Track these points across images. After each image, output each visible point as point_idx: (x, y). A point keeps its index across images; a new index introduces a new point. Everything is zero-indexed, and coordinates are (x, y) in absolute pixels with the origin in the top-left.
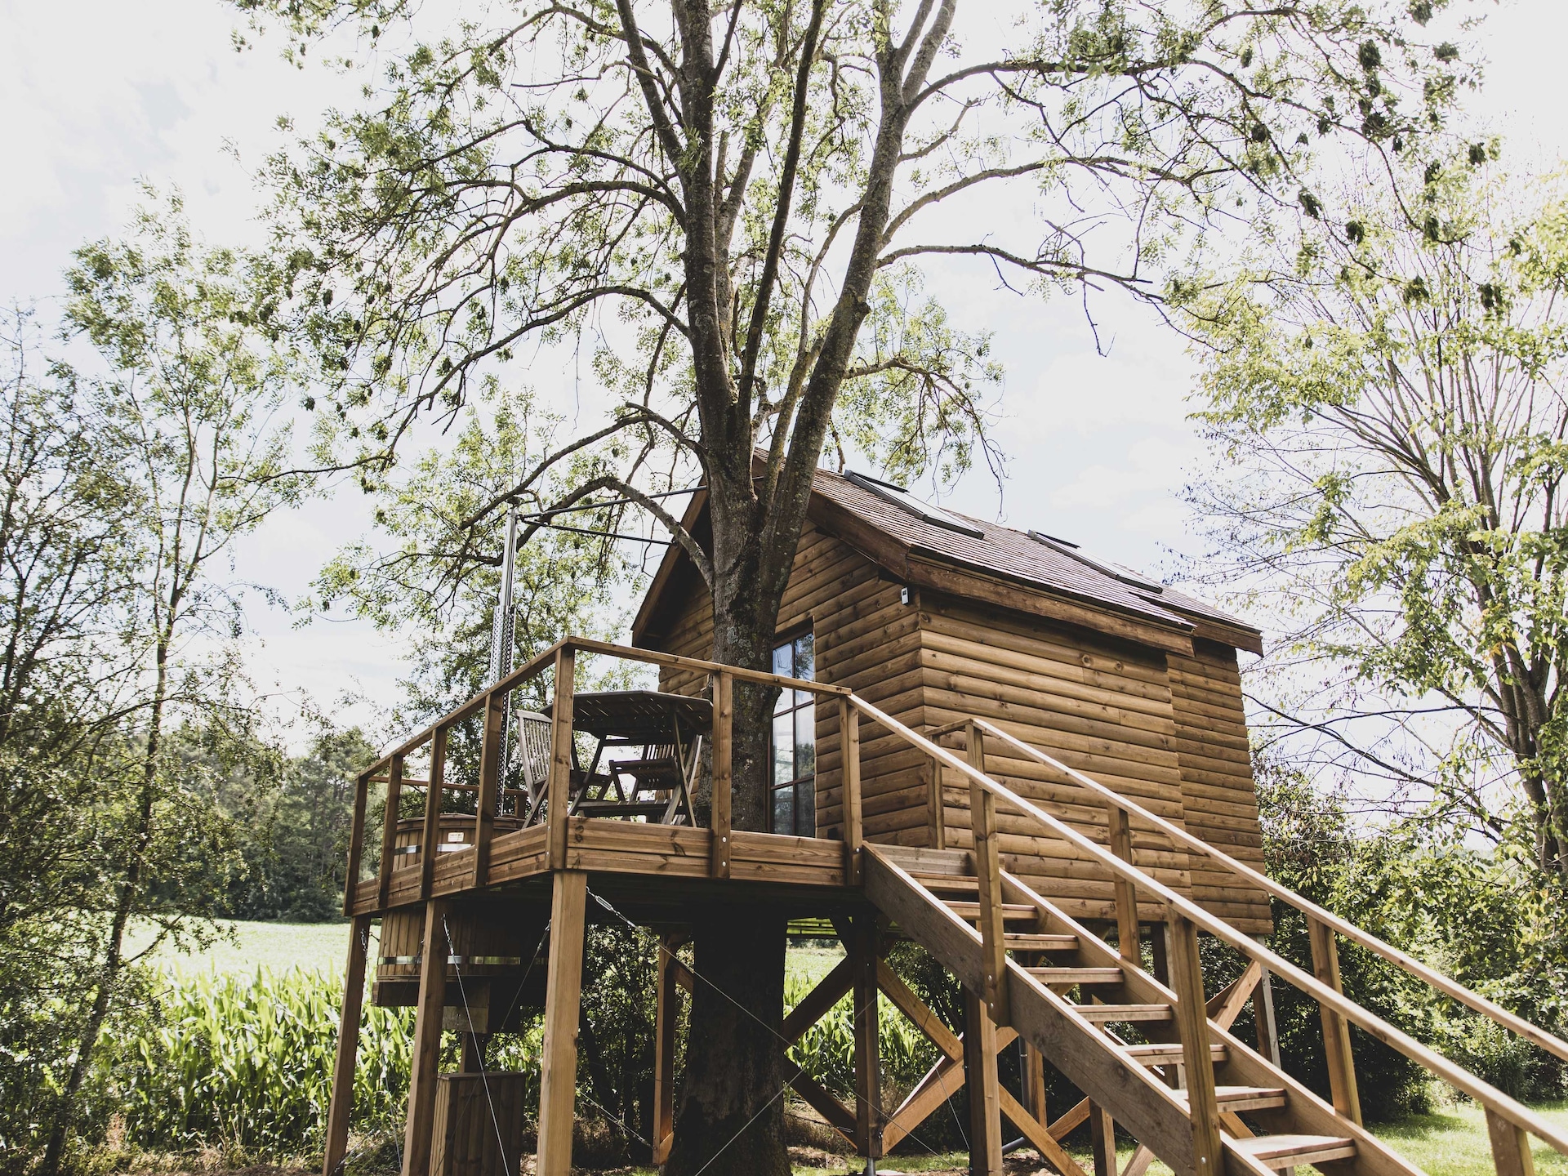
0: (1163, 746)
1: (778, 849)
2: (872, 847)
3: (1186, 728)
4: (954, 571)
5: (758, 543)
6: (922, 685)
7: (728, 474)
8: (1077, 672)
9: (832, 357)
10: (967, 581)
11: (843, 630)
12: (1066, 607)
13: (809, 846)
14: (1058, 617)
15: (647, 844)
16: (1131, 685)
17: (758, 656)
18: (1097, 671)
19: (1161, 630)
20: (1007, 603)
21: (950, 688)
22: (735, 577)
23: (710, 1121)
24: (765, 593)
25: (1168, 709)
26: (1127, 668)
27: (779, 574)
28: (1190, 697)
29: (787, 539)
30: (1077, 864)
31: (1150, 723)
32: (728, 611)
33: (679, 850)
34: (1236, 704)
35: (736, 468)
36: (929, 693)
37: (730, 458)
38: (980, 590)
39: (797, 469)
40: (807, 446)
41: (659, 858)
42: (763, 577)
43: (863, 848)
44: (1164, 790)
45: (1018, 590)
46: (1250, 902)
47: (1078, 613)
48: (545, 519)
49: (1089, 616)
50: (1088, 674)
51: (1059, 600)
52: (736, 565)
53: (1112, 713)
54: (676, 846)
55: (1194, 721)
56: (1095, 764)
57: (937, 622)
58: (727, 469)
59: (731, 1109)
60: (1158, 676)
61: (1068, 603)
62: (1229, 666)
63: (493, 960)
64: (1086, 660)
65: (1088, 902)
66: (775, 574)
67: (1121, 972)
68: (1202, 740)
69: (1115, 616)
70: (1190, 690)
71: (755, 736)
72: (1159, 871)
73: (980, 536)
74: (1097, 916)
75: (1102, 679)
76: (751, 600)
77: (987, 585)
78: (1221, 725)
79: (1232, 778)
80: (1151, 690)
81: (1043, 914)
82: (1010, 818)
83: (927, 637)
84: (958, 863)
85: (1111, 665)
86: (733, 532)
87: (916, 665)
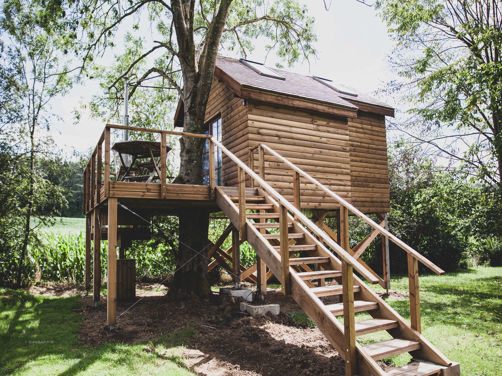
0: (344, 150)
1: (184, 189)
2: (218, 187)
3: (362, 144)
4: (260, 93)
5: (197, 87)
6: (248, 133)
7: (187, 64)
8: (311, 126)
9: (219, 18)
10: (265, 96)
11: (229, 116)
12: (305, 103)
13: (197, 187)
14: (302, 107)
15: (138, 189)
16: (332, 129)
17: (197, 126)
18: (318, 125)
19: (344, 110)
20: (281, 103)
21: (259, 133)
22: (189, 99)
23: (183, 272)
24: (199, 104)
25: (347, 138)
26: (331, 124)
27: (204, 98)
28: (365, 133)
29: (206, 85)
30: (307, 191)
31: (338, 142)
32: (188, 111)
33: (148, 190)
34: (383, 135)
35: (189, 61)
36: (250, 136)
37: (187, 58)
38: (270, 99)
39: (209, 60)
40: (212, 51)
41: (142, 193)
42: (199, 99)
43: (216, 188)
44: (343, 165)
45: (286, 98)
46: (383, 202)
47: (310, 105)
48: (139, 83)
49: (315, 106)
50: (315, 126)
51: (302, 101)
52: (190, 95)
53: (324, 140)
54: (147, 189)
55: (365, 142)
56: (316, 158)
57: (254, 111)
58: (186, 62)
59: (190, 268)
60: (344, 126)
61: (306, 102)
62: (381, 122)
63: (124, 226)
64: (315, 122)
65: (310, 203)
66: (203, 98)
67: (293, 224)
68: (368, 148)
69: (325, 106)
70: (365, 131)
71: (197, 153)
72: (339, 193)
73: (284, 79)
74: (314, 208)
75: (321, 128)
76: (194, 107)
77: (273, 97)
78: (376, 143)
79: (379, 161)
80: (340, 131)
81: (275, 207)
82: (281, 177)
83: (250, 116)
84: (253, 192)
85: (325, 123)
86: (189, 84)
87: (247, 127)
